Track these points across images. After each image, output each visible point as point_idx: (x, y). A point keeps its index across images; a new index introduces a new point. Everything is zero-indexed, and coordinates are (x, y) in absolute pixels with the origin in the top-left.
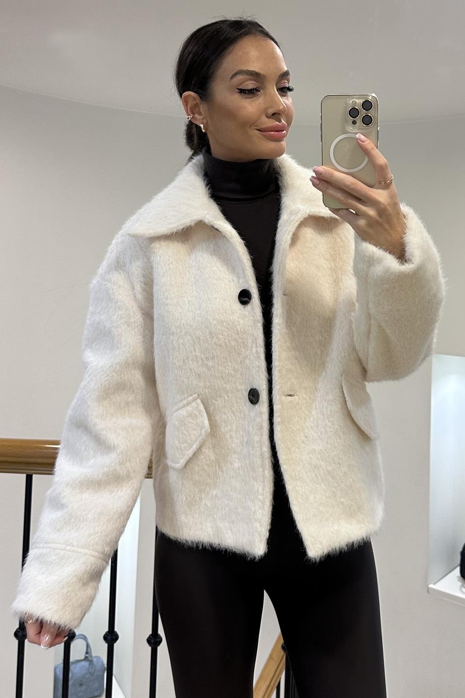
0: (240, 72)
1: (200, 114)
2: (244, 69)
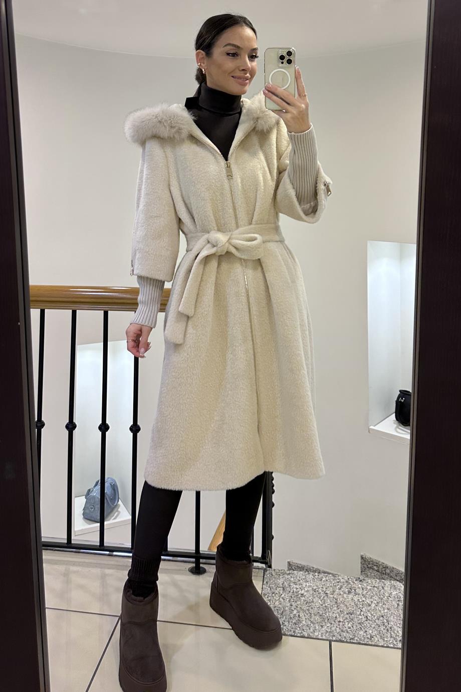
0: (229, 44)
1: (204, 63)
2: (232, 42)
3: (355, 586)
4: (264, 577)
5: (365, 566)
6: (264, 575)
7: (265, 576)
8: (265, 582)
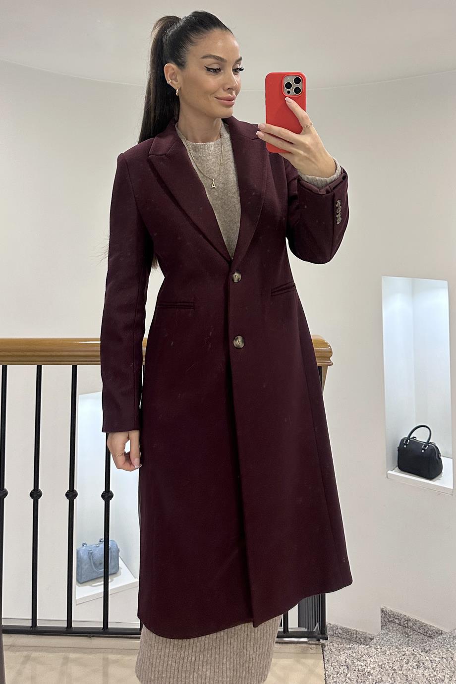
0: (209, 56)
3: (421, 658)
4: (323, 654)
5: (386, 619)
6: (323, 652)
7: (325, 653)
8: (326, 661)
